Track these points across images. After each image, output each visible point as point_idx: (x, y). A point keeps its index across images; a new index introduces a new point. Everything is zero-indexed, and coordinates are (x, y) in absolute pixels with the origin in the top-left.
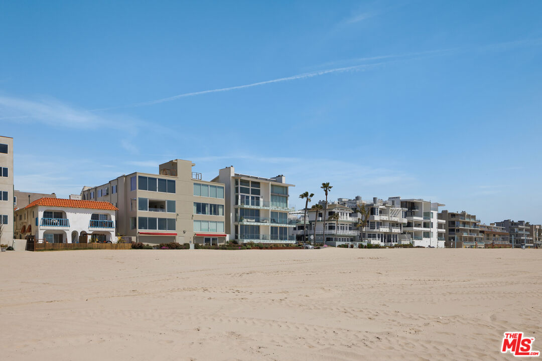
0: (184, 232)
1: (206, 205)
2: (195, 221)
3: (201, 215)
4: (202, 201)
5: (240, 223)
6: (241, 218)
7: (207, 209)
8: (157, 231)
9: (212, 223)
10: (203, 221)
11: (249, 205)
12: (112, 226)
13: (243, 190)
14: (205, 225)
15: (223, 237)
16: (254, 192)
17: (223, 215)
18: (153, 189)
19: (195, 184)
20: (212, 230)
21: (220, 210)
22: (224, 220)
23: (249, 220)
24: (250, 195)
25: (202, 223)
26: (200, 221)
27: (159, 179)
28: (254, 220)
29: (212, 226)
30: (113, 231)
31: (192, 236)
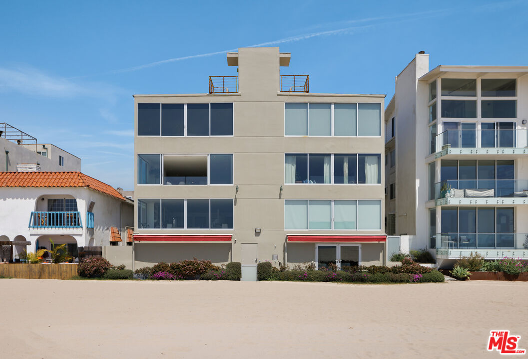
0: (257, 234)
1: (326, 159)
2: (288, 202)
3: (310, 185)
4: (309, 148)
5: (440, 201)
6: (442, 187)
7: (329, 169)
8: (185, 231)
9: (341, 207)
10: (313, 202)
11: (472, 144)
12: (79, 225)
13: (450, 109)
14: (319, 213)
15: (374, 245)
16: (490, 109)
17: (379, 182)
18: (173, 129)
19: (288, 105)
20: (345, 225)
21: (371, 170)
22: (382, 196)
23: (469, 192)
24: (479, 121)
25: (312, 208)
26: (304, 202)
27: (189, 105)
28: (492, 192)
29: (345, 213)
30: (81, 235)
31: (281, 243)
